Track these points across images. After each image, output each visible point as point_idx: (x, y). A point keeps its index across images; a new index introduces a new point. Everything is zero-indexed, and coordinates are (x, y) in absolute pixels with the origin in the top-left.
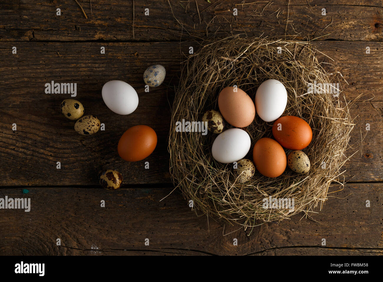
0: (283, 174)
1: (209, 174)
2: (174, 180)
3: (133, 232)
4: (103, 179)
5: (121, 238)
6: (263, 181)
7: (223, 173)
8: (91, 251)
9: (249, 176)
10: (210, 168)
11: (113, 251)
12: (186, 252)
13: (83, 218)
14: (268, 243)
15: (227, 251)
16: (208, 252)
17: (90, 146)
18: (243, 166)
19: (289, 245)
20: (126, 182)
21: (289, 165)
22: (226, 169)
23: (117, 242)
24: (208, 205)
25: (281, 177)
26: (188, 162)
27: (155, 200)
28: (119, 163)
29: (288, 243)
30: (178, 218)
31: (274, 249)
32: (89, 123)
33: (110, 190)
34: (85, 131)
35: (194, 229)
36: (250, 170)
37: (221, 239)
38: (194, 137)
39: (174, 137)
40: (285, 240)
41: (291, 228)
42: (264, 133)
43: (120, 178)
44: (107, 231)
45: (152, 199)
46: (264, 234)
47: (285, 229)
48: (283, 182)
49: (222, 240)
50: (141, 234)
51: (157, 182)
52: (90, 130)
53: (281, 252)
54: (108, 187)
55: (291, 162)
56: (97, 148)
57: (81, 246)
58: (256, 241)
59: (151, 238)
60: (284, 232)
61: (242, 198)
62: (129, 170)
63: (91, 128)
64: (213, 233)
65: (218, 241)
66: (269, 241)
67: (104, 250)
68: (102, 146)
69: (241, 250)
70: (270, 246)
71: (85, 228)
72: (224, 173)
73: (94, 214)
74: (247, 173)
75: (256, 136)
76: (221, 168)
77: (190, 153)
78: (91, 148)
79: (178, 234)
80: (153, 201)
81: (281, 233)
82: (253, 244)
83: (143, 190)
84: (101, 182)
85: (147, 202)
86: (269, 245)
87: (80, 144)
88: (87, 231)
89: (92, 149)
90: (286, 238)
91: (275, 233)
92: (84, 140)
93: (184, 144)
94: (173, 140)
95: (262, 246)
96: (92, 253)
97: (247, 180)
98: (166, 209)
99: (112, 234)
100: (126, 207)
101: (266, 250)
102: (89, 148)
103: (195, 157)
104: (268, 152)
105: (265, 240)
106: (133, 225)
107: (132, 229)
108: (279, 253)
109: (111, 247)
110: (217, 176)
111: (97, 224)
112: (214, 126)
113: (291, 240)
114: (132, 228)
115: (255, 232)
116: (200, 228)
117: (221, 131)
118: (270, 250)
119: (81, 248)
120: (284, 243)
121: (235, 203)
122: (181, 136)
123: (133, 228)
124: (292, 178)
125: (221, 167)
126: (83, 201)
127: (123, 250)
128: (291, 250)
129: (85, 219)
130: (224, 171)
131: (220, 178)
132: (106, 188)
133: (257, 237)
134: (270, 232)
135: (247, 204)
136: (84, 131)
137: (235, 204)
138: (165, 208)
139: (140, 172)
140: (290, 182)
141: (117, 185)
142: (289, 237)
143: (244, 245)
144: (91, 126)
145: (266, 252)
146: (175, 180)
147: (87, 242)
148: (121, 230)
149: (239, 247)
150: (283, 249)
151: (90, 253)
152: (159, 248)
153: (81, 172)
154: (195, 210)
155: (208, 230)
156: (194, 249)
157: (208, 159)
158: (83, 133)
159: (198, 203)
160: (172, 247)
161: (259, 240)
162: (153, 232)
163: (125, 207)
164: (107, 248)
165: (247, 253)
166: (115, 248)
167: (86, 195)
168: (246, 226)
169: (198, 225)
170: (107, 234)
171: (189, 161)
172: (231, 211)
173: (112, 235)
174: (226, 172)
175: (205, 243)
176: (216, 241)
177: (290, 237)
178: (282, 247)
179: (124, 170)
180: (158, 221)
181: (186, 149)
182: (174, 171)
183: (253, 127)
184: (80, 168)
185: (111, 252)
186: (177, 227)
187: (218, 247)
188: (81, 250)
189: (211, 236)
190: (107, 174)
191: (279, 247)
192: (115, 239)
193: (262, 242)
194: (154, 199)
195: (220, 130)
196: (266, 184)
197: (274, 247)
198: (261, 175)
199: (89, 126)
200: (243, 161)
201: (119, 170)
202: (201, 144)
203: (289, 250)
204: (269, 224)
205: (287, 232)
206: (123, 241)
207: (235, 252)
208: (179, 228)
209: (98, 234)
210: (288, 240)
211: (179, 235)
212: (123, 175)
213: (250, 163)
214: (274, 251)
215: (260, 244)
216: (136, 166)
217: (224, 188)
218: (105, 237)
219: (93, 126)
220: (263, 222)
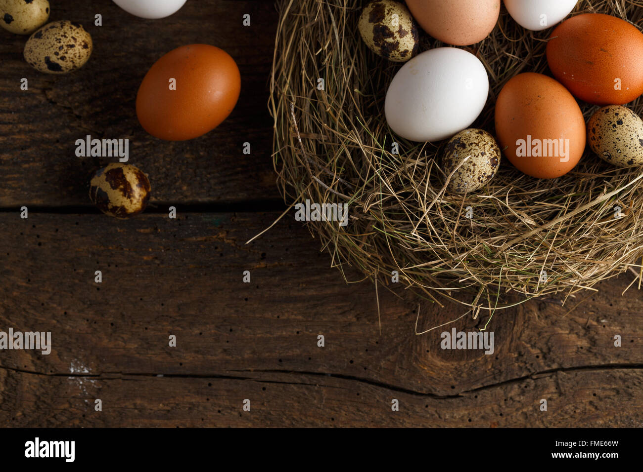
0: (574, 169)
1: (377, 167)
2: (284, 188)
3: (180, 329)
4: (96, 187)
5: (148, 343)
6: (522, 189)
7: (413, 167)
8: (70, 378)
9: (485, 174)
10: (378, 154)
11: (127, 377)
12: (320, 379)
13: (48, 292)
14: (538, 357)
15: (429, 377)
16: (379, 379)
17: (67, 104)
18: (467, 146)
19: (595, 362)
20: (160, 195)
21: (593, 143)
22: (423, 155)
23: (138, 353)
24: (377, 255)
25: (572, 176)
26: (321, 140)
27: (237, 245)
28: (144, 146)
29: (590, 355)
30: (298, 291)
31: (555, 373)
32: (59, 41)
33: (117, 215)
34: (51, 60)
35: (341, 319)
36: (485, 156)
37: (412, 345)
38: (336, 73)
39: (285, 74)
40: (582, 348)
41: (598, 317)
42: (525, 61)
43: (143, 183)
44: (112, 324)
45: (228, 241)
46: (527, 332)
47: (581, 321)
48: (576, 191)
49: (416, 348)
50: (201, 334)
51: (242, 196)
52: (63, 58)
53: (572, 380)
54: (110, 207)
55: (597, 136)
56: (86, 107)
57: (43, 365)
58: (505, 351)
59: (227, 344)
60: (580, 327)
61: (464, 231)
62: (168, 167)
63: (67, 53)
64: (391, 330)
65: (404, 350)
66: (539, 351)
67: (103, 375)
68: (100, 103)
69: (464, 375)
70: (542, 364)
71: (54, 317)
72: (418, 165)
73: (77, 281)
74: (478, 164)
75: (502, 70)
76: (408, 154)
77: (328, 114)
78: (69, 108)
79: (298, 333)
80: (232, 247)
81: (572, 330)
82: (497, 358)
83: (205, 218)
84: (93, 194)
85: (216, 248)
86: (541, 361)
87: (42, 98)
88: (59, 325)
89: (72, 113)
90: (584, 343)
91: (556, 329)
92: (51, 89)
93: (311, 91)
94: (281, 83)
95: (522, 365)
96: (71, 383)
97: (478, 183)
98: (266, 267)
99: (123, 333)
100: (162, 263)
101: (533, 374)
102: (65, 108)
103: (339, 126)
104: (536, 108)
105: (530, 348)
106: (180, 309)
107: (176, 320)
108: (568, 383)
109: (121, 368)
110: (399, 174)
111: (86, 306)
112: (390, 40)
113: (597, 348)
114: (178, 318)
115: (503, 327)
116: (356, 316)
117: (409, 55)
118: (544, 375)
119: (43, 371)
120: (582, 357)
121: (446, 244)
122: (304, 72)
123: (179, 316)
124: (602, 178)
125: (410, 153)
126: (50, 247)
127: (155, 375)
128: (598, 374)
129: (54, 294)
130: (417, 162)
131: (407, 182)
132: (107, 209)
133: (509, 339)
134: (542, 329)
135: (480, 249)
136: (47, 60)
137: (445, 246)
138: (263, 264)
139: (198, 171)
140: (596, 190)
141: (135, 201)
142: (593, 342)
143: (473, 361)
144: (65, 48)
145: (533, 381)
146: (287, 186)
147: (58, 354)
148: (149, 323)
149: (461, 366)
150: (579, 373)
151: (68, 384)
152: (250, 371)
153: (44, 170)
154: (339, 266)
155: (376, 323)
156: (340, 372)
157: (374, 131)
158: (44, 67)
159: (349, 249)
160: (282, 368)
161: (513, 348)
162: (234, 328)
163: (157, 262)
164: (110, 371)
165: (482, 384)
166: (133, 371)
167: (57, 230)
168: (477, 309)
169: (351, 310)
170: (111, 334)
171: (323, 137)
172: (437, 266)
173: (125, 336)
174: (422, 164)
175: (370, 357)
176: (400, 350)
177: (597, 342)
178: (575, 366)
179: (156, 164)
180: (246, 299)
181: (315, 103)
182: (284, 164)
183: (496, 46)
184: (41, 160)
185: (121, 381)
186: (295, 315)
187: (405, 367)
188: (42, 374)
189: (386, 337)
190: (107, 174)
191: (567, 366)
192: (133, 346)
193: (520, 355)
194: (235, 240)
195: (406, 51)
196: (531, 195)
197: (555, 366)
198: (519, 173)
199: (61, 48)
200: (467, 132)
201: (142, 165)
202: (356, 90)
203: (594, 374)
204: (541, 304)
205: (587, 328)
206: (153, 352)
207: (450, 379)
208: (300, 317)
209: (87, 333)
210: (590, 348)
211: (300, 335)
212: (153, 178)
213: (487, 138)
214: (554, 377)
215: (517, 359)
216: (187, 156)
217: (417, 204)
218: (105, 342)
219: (72, 46)
220: (523, 297)
